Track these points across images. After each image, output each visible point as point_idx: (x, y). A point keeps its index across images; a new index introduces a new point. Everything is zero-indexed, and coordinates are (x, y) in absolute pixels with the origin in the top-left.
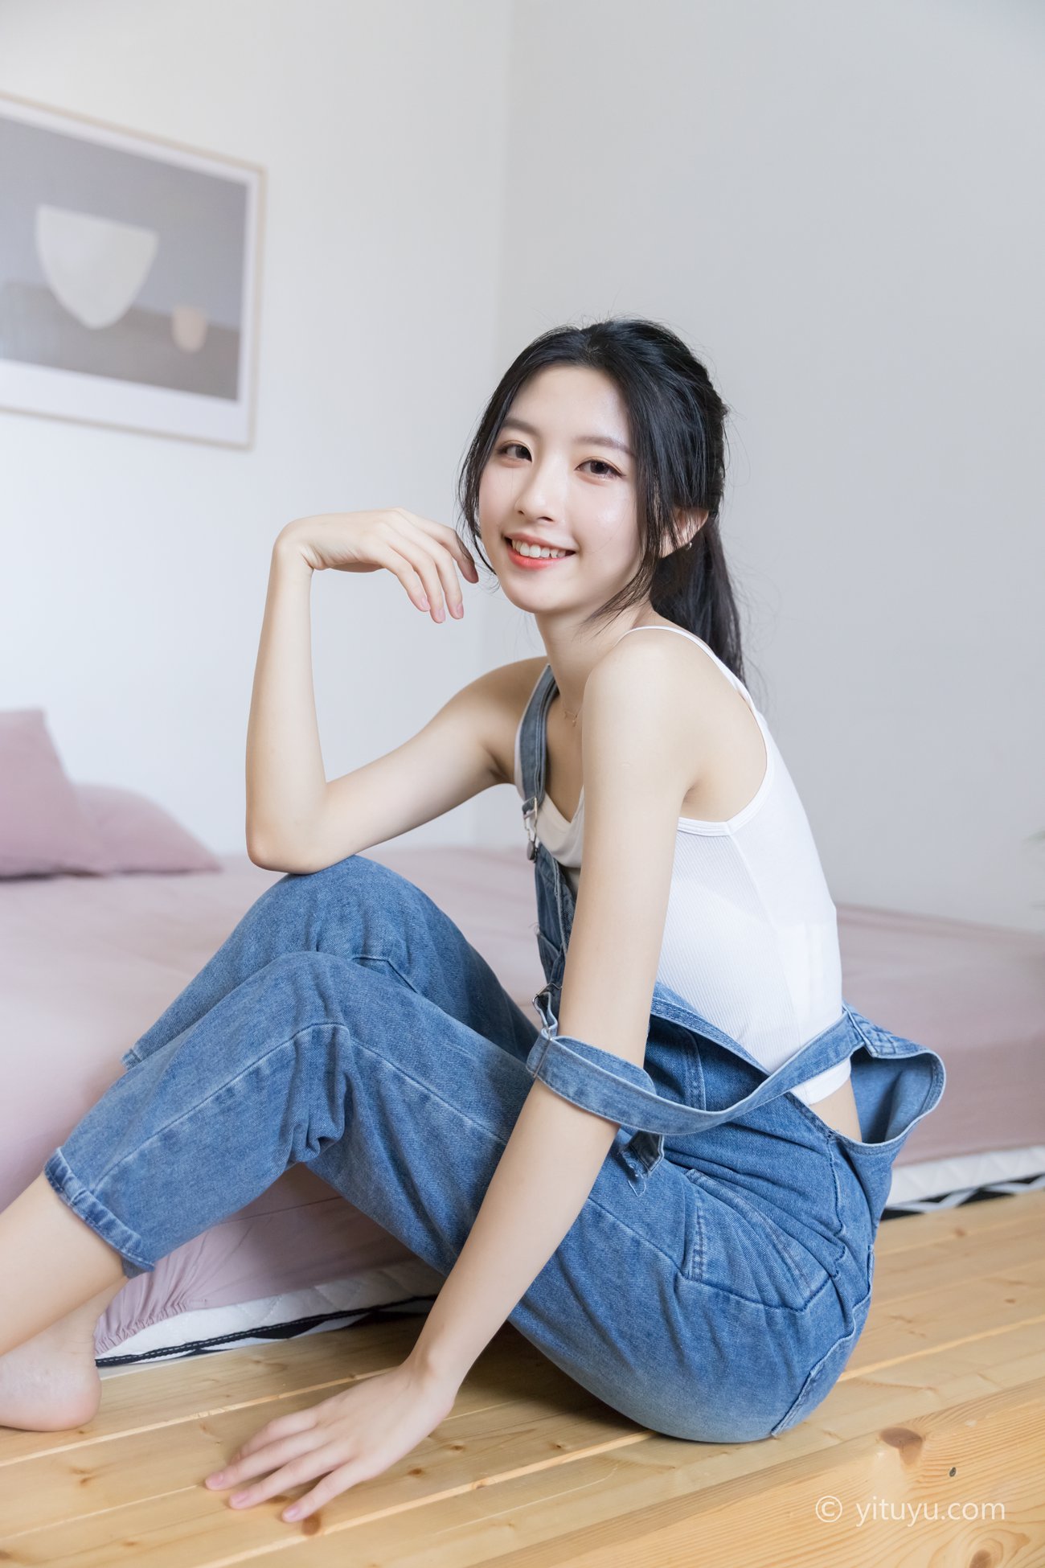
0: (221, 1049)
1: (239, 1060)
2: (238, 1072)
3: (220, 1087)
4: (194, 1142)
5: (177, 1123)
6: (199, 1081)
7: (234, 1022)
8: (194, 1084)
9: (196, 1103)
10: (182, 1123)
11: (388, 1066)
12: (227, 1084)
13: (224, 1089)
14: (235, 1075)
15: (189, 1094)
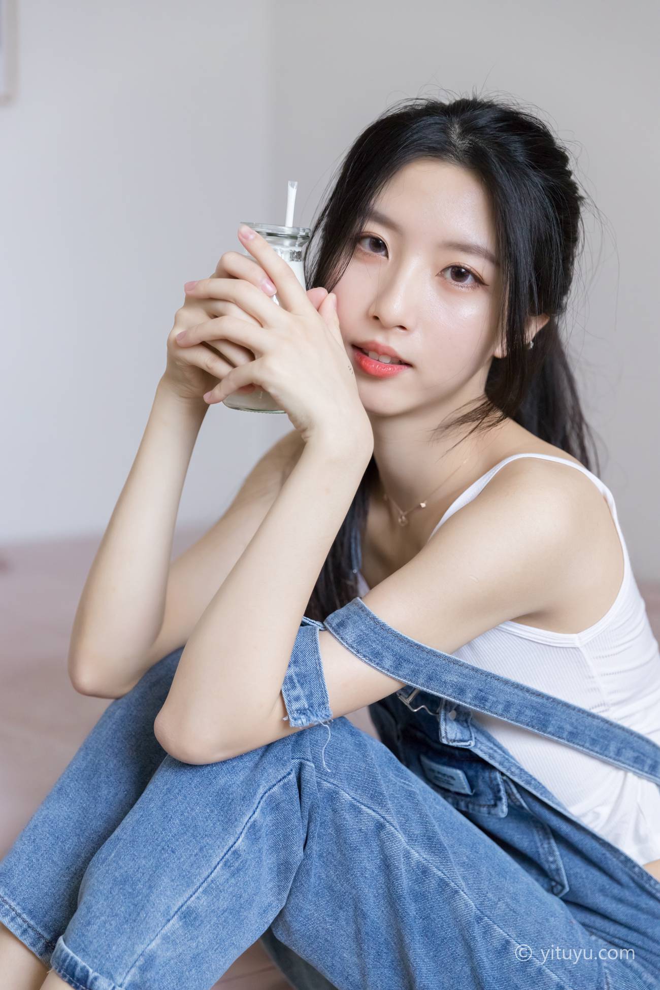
0: (212, 811)
1: (236, 820)
2: (238, 833)
3: (225, 851)
4: (213, 911)
5: (192, 899)
6: (201, 849)
7: (215, 778)
8: (197, 854)
9: (206, 874)
10: (198, 898)
11: (346, 796)
12: (232, 846)
13: (230, 853)
14: (237, 836)
15: (195, 866)
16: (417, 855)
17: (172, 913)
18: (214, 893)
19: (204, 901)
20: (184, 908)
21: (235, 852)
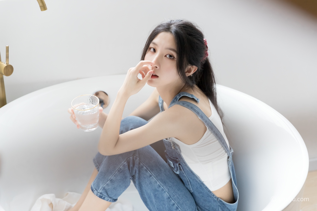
16: (158, 183)
17: (108, 180)
18: (116, 176)
19: (114, 177)
20: (111, 179)
21: (120, 169)
